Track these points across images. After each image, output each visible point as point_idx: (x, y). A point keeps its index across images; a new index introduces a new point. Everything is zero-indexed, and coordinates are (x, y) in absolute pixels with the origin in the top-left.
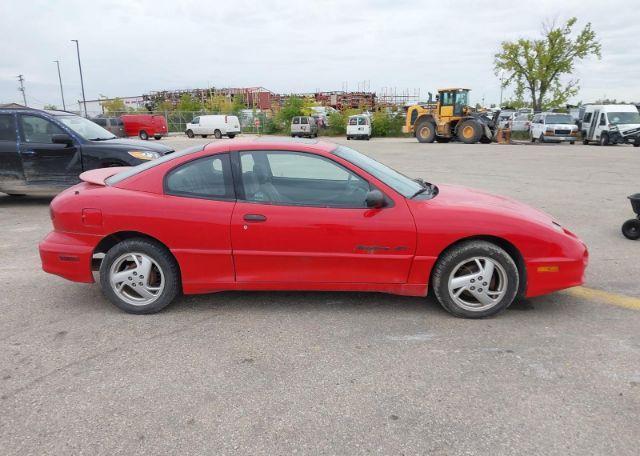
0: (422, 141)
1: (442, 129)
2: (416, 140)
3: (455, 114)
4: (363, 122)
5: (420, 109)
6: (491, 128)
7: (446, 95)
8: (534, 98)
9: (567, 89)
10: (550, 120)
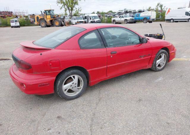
0: (42, 27)
1: (48, 23)
2: (40, 27)
3: (51, 18)
4: (16, 21)
5: (39, 17)
6: (63, 22)
7: (47, 12)
8: (70, 12)
9: (78, 10)
10: (77, 19)
